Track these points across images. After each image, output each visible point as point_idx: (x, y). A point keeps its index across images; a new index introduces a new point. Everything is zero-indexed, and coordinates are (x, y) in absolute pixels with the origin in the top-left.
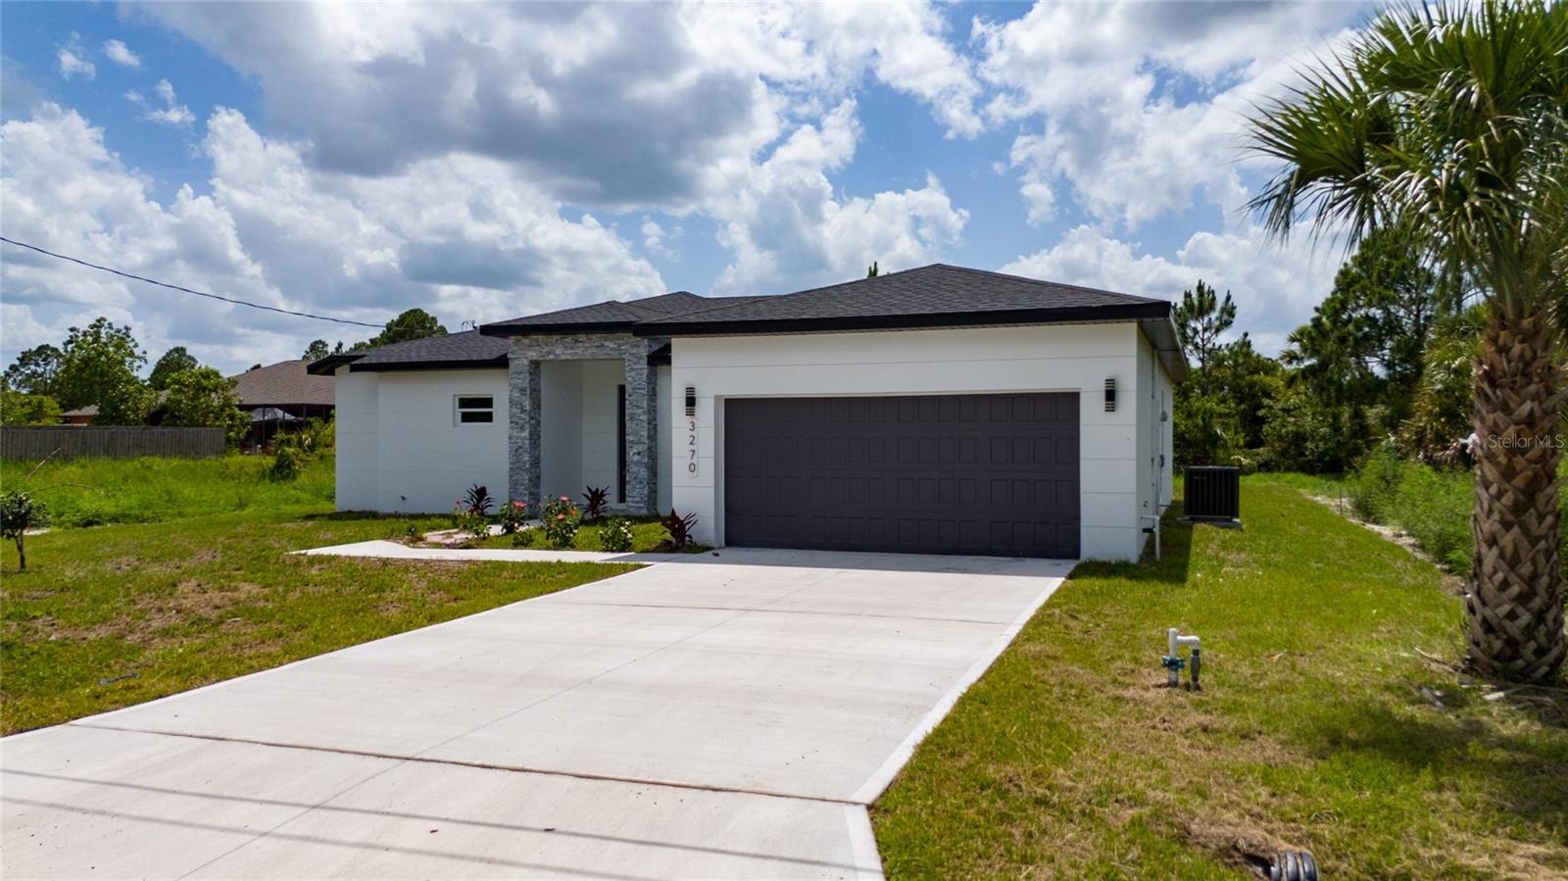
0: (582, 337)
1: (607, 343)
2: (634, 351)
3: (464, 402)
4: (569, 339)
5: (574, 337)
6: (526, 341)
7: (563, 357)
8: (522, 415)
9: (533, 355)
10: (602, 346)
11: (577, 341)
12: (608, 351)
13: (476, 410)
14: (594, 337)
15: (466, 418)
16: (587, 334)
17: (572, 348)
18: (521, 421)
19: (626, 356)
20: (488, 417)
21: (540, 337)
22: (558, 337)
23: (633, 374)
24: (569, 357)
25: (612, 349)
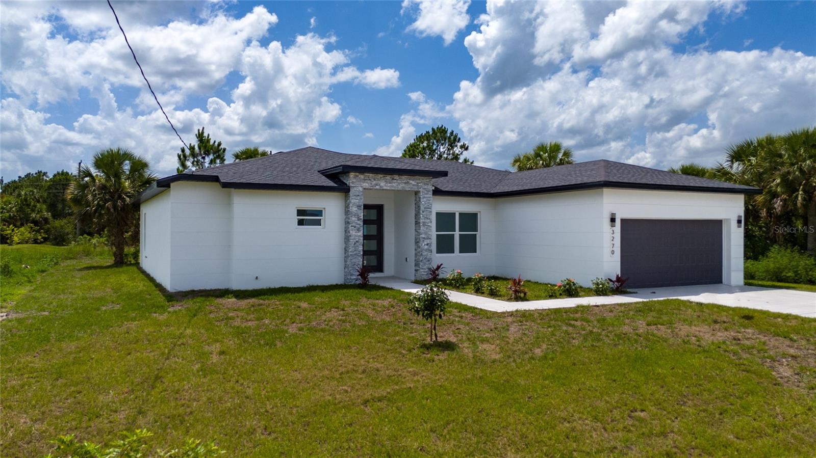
0: (396, 177)
1: (411, 182)
2: (426, 187)
3: (300, 212)
4: (388, 177)
5: (392, 176)
6: (362, 177)
7: (385, 188)
8: (359, 222)
9: (366, 185)
10: (408, 183)
11: (393, 179)
12: (411, 186)
13: (308, 217)
14: (403, 177)
15: (301, 223)
16: (399, 175)
17: (390, 183)
18: (358, 226)
19: (421, 190)
20: (318, 223)
21: (371, 175)
22: (382, 176)
23: (425, 200)
24: (388, 188)
25: (414, 185)
